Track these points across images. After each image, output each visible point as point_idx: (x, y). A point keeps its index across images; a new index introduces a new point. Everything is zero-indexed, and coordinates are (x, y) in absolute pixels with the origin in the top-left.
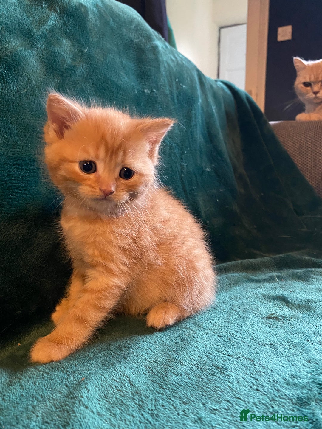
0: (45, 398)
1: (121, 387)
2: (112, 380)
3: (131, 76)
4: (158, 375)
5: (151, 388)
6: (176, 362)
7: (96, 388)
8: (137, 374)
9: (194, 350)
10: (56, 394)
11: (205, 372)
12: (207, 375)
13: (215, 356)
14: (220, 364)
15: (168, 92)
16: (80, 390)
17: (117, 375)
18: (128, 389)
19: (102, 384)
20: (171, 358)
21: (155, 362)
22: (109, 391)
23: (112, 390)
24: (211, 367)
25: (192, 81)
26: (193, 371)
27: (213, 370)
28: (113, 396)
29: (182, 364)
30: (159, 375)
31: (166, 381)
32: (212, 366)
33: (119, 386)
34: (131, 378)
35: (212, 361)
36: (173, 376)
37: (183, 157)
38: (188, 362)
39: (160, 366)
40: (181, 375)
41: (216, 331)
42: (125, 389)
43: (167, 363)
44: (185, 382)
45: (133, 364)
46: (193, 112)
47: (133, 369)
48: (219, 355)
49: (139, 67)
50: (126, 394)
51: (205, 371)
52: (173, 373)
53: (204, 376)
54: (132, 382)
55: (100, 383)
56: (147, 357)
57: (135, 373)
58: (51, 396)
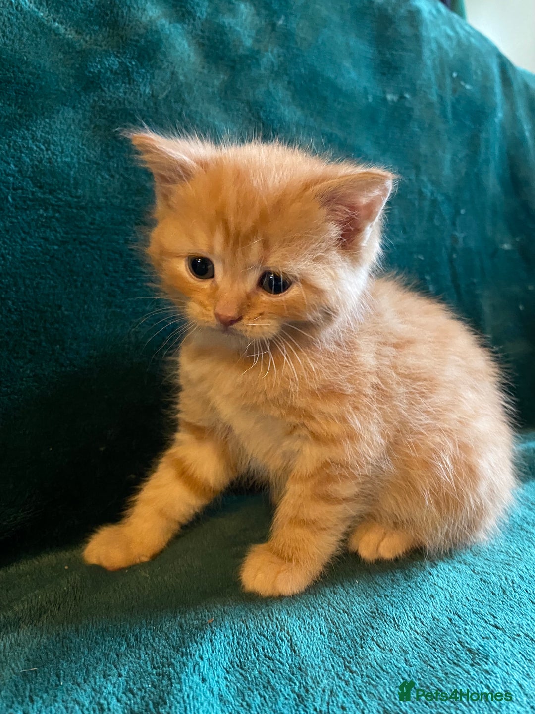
0: (141, 642)
1: (273, 652)
2: (260, 634)
3: (363, 69)
4: (346, 640)
5: (328, 665)
6: (386, 621)
7: (228, 647)
8: (308, 631)
9: (425, 602)
10: (159, 639)
11: (440, 655)
12: (443, 662)
13: (466, 623)
14: (475, 644)
15: (434, 98)
16: (201, 644)
17: (271, 626)
18: (285, 658)
19: (240, 639)
20: (377, 610)
21: (346, 612)
22: (250, 655)
23: (255, 655)
24: (455, 644)
25: (486, 76)
26: (416, 645)
27: (458, 653)
28: (256, 667)
29: (397, 627)
30: (349, 641)
31: (360, 658)
32: (456, 642)
33: (269, 650)
34: (295, 637)
35: (460, 633)
36: (375, 649)
37: (458, 222)
38: (410, 626)
39: (354, 622)
40: (391, 650)
41: (479, 568)
42: (280, 657)
43: (369, 619)
44: (396, 667)
45: (305, 608)
46: (483, 135)
47: (303, 619)
48: (475, 622)
49: (380, 52)
50: (280, 668)
51: (442, 650)
52: (377, 643)
53: (437, 662)
54: (296, 644)
55: (237, 637)
56: (332, 600)
57: (305, 628)
58: (151, 641)
